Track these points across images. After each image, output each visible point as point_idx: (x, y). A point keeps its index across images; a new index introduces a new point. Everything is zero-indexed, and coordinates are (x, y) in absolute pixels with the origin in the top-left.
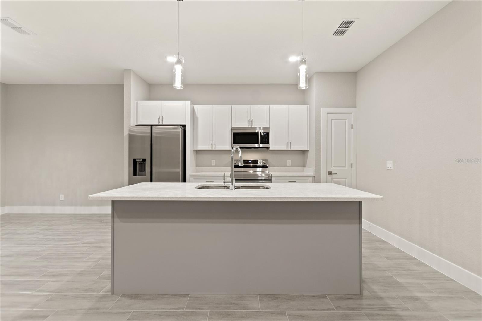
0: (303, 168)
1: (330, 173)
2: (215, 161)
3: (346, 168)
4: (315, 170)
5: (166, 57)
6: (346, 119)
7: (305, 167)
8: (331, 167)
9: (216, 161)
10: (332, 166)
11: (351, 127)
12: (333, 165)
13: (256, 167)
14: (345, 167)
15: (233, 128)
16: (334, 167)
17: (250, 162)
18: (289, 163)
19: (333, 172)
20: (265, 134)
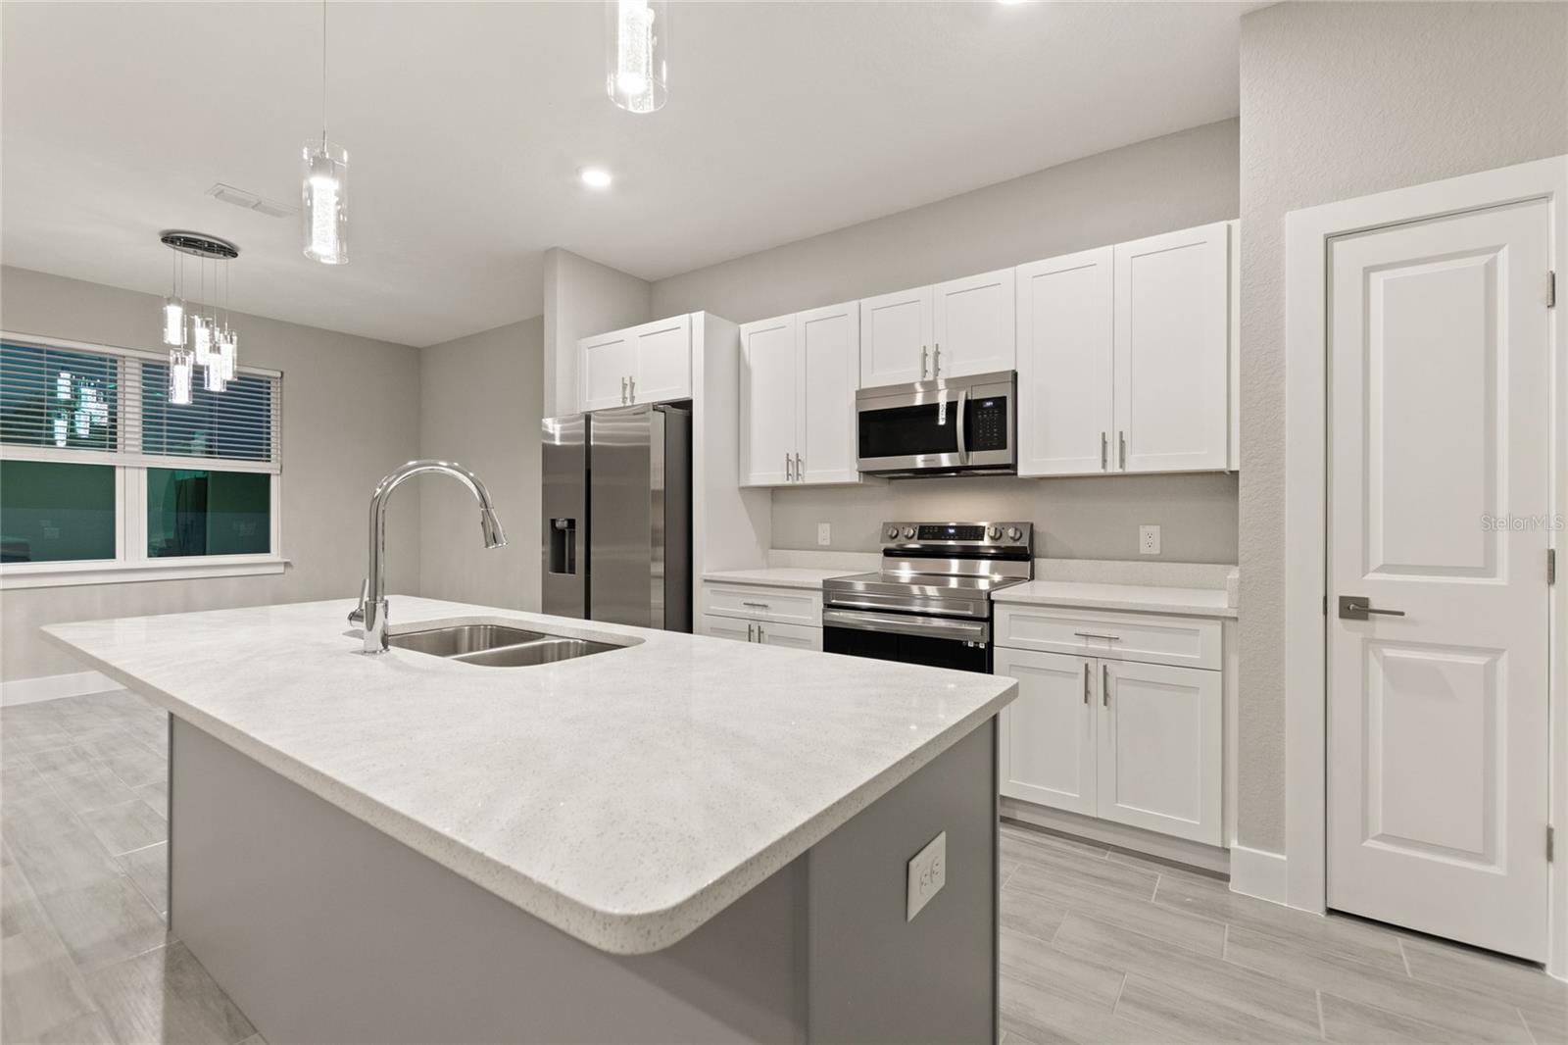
1: (1356, 609)
2: (828, 526)
5: (578, 172)
6: (1499, 248)
8: (1365, 572)
9: (831, 527)
10: (1372, 568)
11: (1545, 291)
12: (1378, 558)
13: (973, 554)
15: (861, 395)
16: (1382, 569)
17: (952, 531)
18: (1150, 538)
19: (1374, 605)
20: (989, 404)
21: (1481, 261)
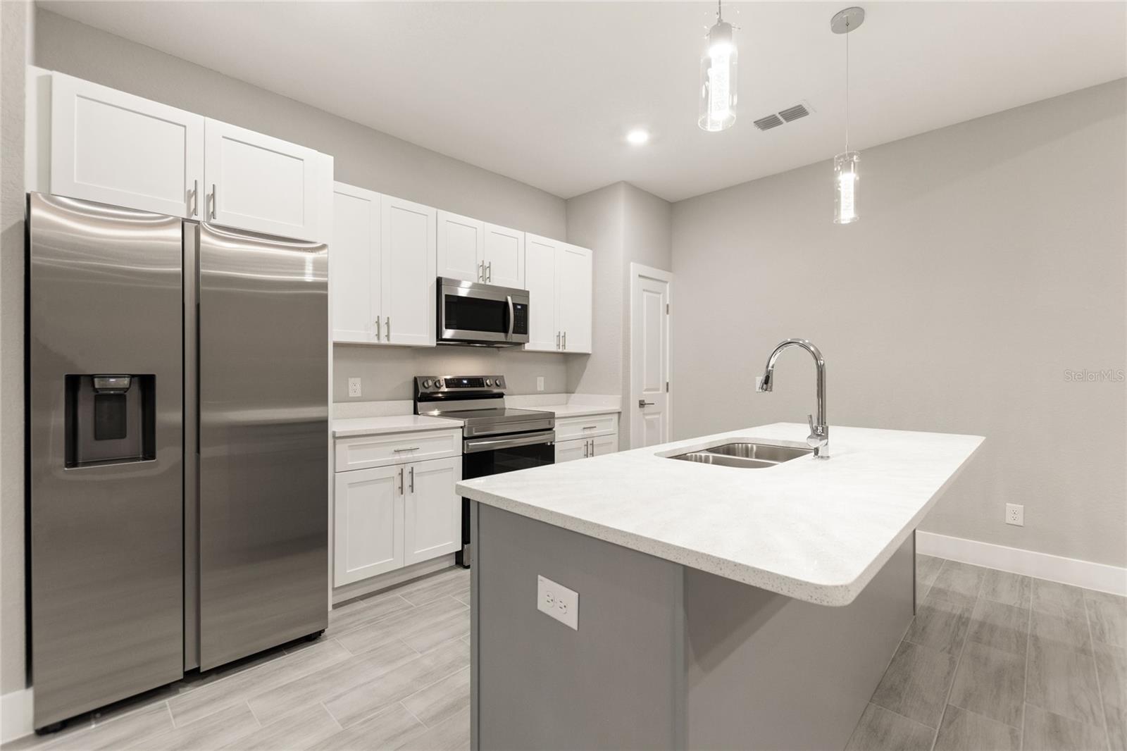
0: (565, 395)
1: (642, 404)
3: (661, 392)
4: (623, 397)
6: (660, 293)
7: (573, 393)
8: (643, 392)
9: (362, 381)
11: (666, 309)
12: (645, 387)
14: (658, 390)
16: (647, 390)
17: (465, 382)
18: (540, 383)
19: (646, 402)
20: (519, 307)
21: (657, 296)
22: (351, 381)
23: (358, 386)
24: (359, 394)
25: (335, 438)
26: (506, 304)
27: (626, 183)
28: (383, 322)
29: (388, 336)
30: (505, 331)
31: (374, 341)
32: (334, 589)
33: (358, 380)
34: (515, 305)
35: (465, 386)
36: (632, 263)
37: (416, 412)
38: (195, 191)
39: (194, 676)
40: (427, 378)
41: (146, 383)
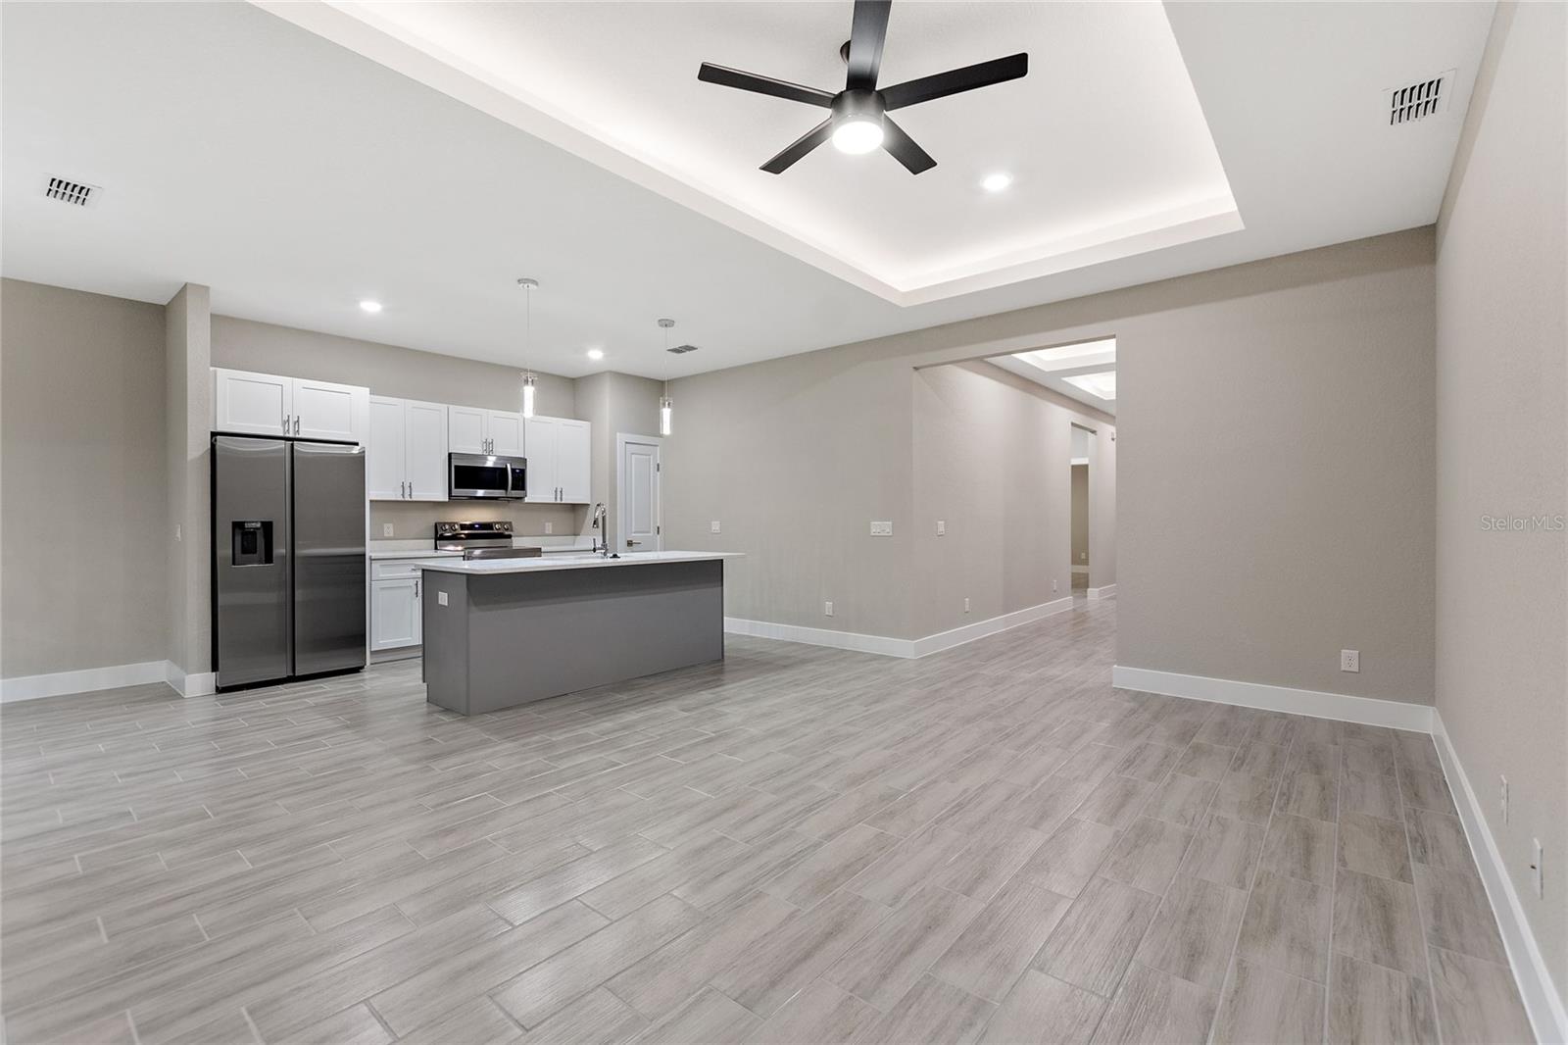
3: (651, 534)
7: (579, 535)
22: (386, 526)
23: (391, 529)
24: (392, 535)
25: (371, 559)
26: (506, 469)
27: (610, 372)
28: (407, 486)
29: (410, 495)
30: (506, 489)
31: (401, 499)
32: (372, 653)
33: (391, 525)
34: (513, 470)
35: (476, 529)
36: (618, 434)
37: (436, 548)
38: (288, 421)
39: (293, 679)
40: (444, 524)
41: (267, 527)
